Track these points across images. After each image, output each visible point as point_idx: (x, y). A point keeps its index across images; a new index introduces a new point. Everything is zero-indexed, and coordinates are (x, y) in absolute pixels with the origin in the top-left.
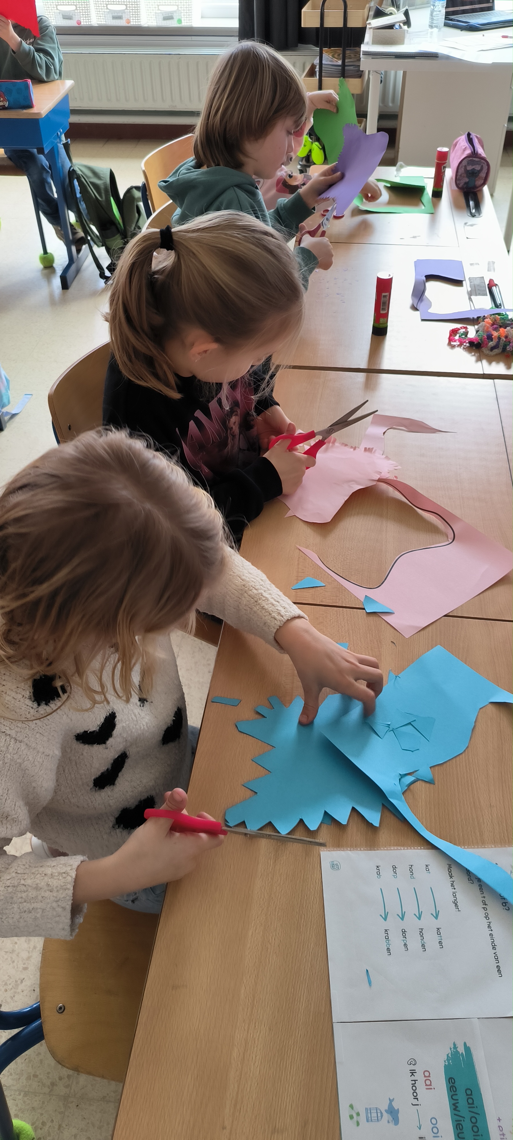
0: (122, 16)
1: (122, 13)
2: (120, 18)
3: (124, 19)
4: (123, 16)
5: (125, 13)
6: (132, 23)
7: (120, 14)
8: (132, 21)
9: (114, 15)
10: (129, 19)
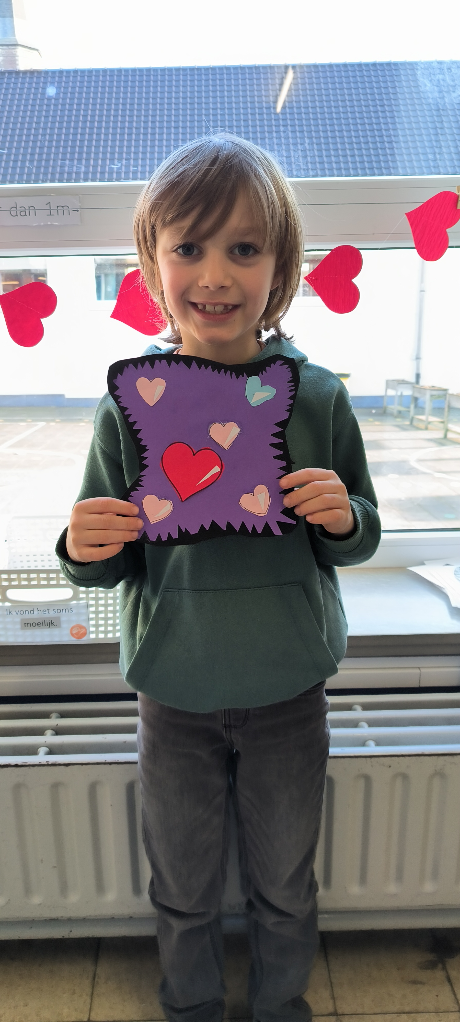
0: (58, 618)
1: (59, 611)
2: (51, 624)
3: (64, 625)
4: (63, 619)
5: (69, 609)
6: (93, 636)
7: (51, 614)
8: (92, 629)
9: (27, 616)
10: (84, 624)
